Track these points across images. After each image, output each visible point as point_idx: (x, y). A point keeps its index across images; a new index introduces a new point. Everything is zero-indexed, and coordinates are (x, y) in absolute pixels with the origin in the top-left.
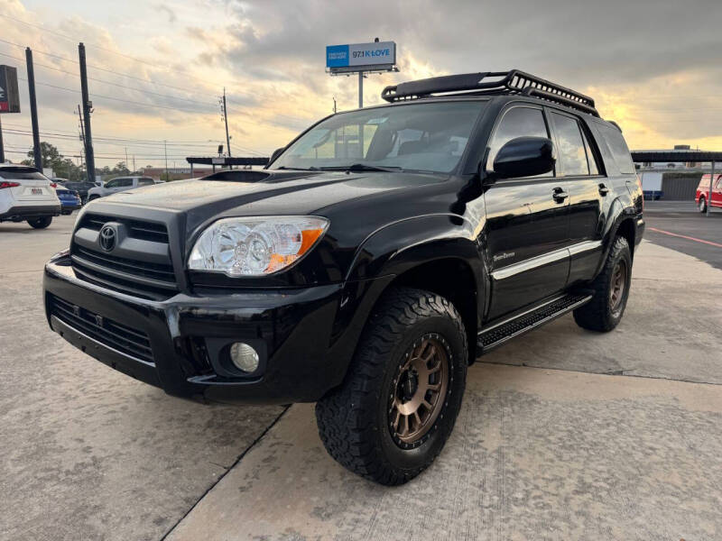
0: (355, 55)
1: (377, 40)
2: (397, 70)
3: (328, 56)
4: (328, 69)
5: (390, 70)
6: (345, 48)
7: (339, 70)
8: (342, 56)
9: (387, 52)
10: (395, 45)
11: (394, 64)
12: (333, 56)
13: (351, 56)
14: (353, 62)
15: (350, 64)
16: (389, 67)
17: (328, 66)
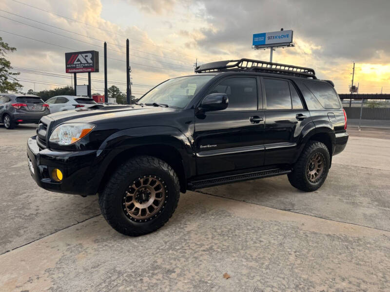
0: (269, 38)
1: (282, 29)
2: (293, 46)
3: (253, 40)
4: (254, 46)
5: (289, 46)
6: (264, 35)
7: (259, 46)
8: (261, 39)
9: (288, 36)
10: (292, 32)
11: (292, 42)
12: (257, 39)
13: (267, 38)
14: (267, 42)
15: (266, 43)
16: (288, 44)
17: (253, 45)
